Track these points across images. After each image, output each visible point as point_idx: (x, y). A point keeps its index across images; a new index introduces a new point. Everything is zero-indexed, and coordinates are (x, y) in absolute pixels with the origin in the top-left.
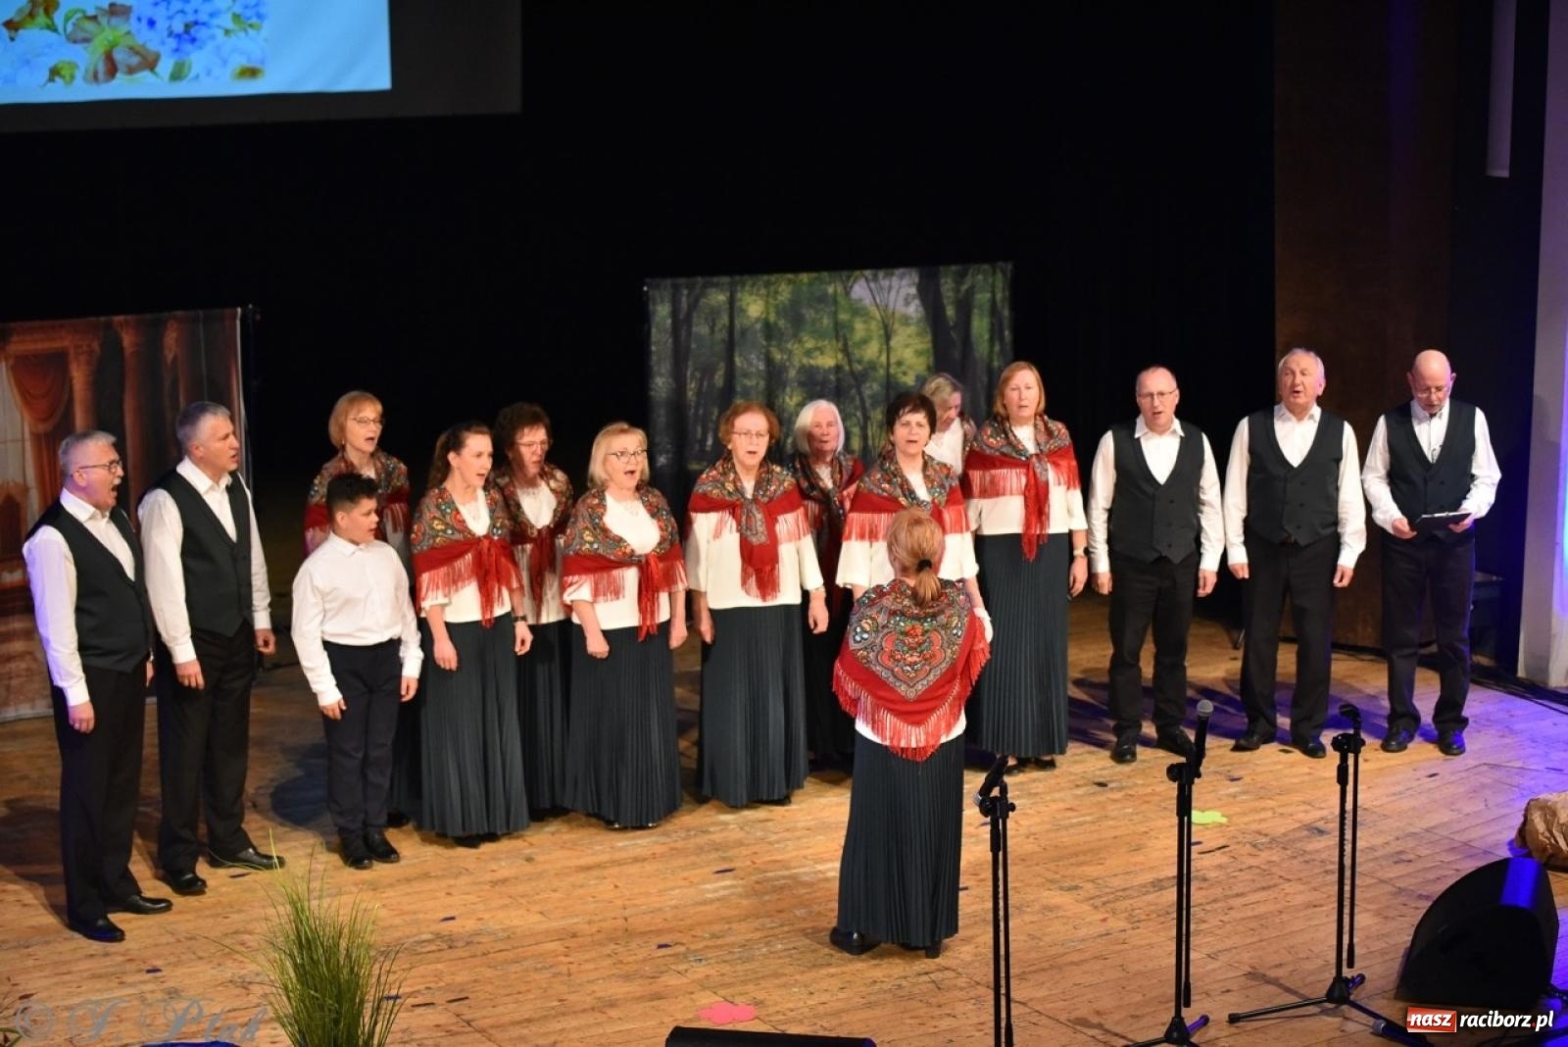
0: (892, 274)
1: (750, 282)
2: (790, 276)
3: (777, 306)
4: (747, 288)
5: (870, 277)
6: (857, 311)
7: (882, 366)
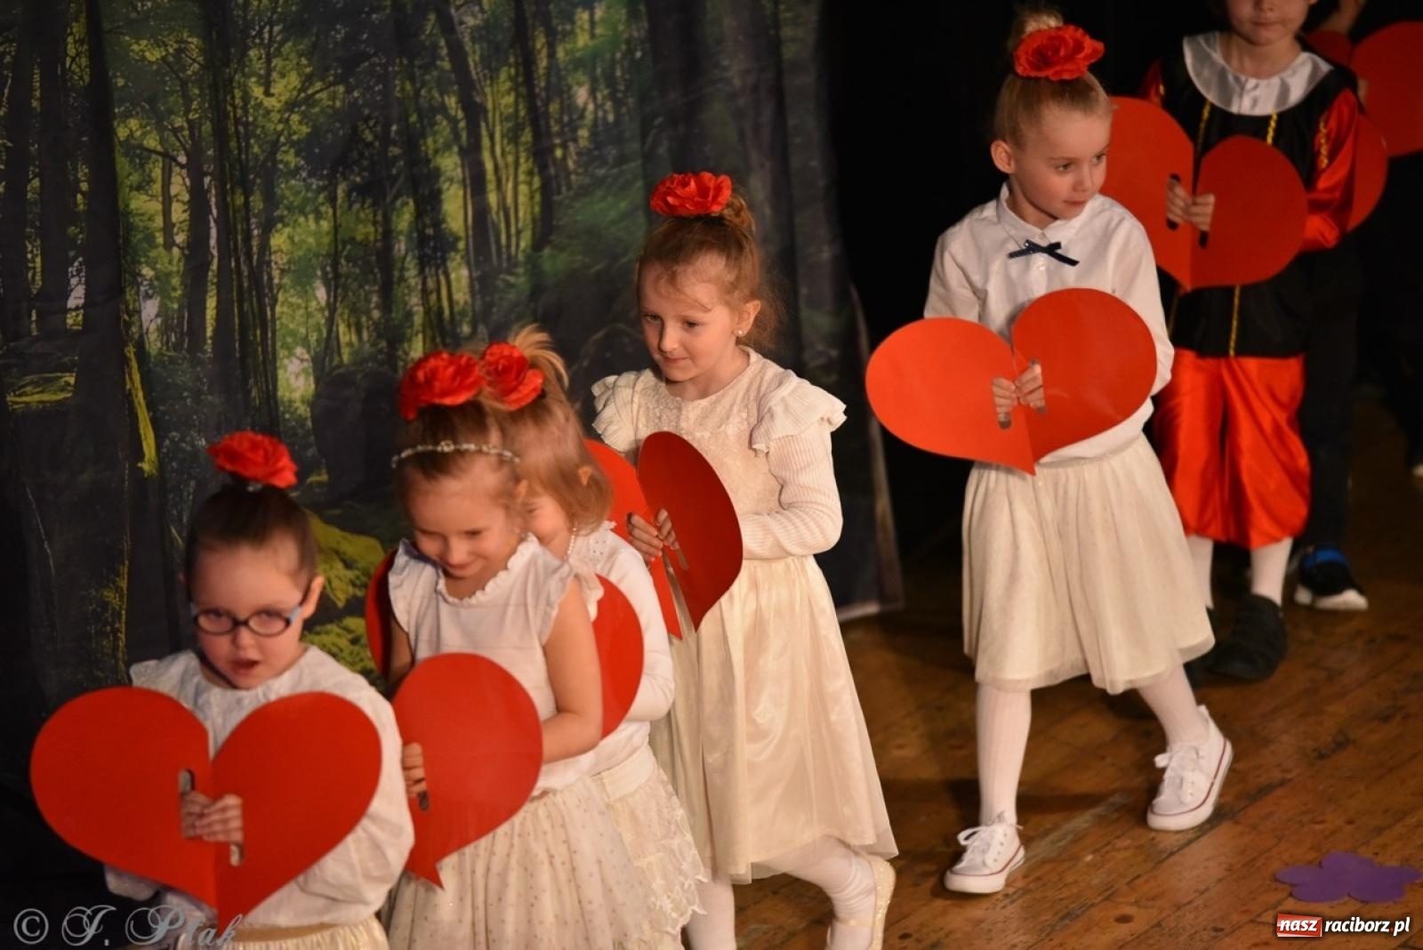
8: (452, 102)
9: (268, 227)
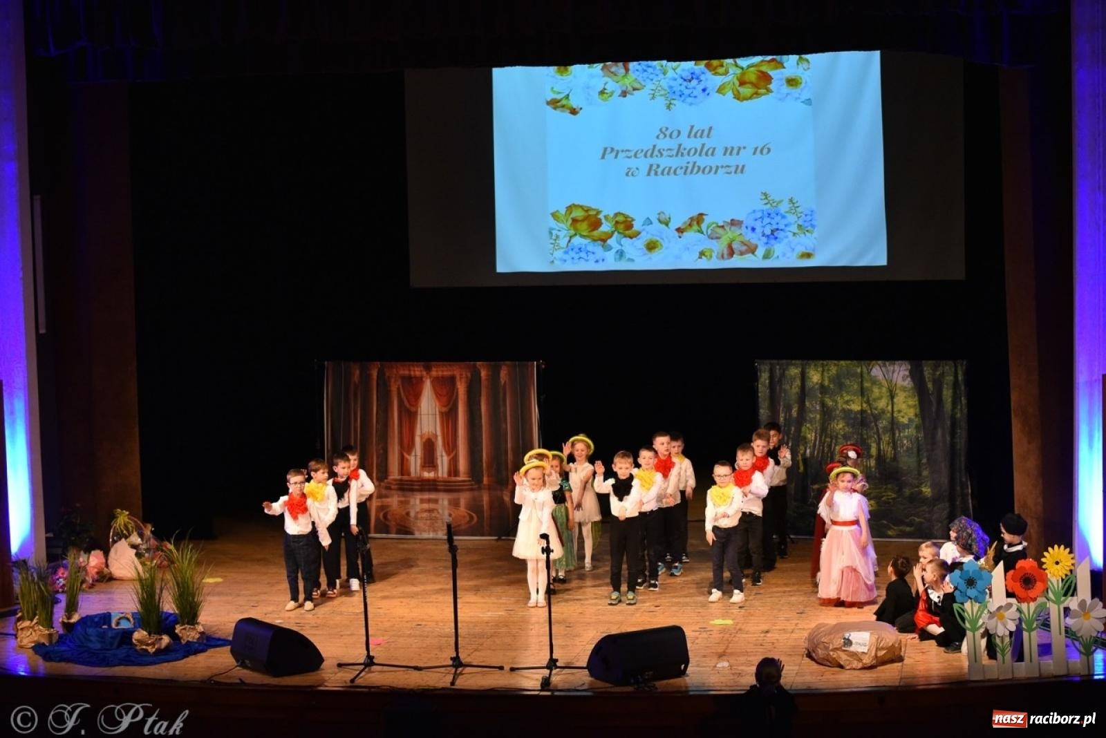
0: (894, 364)
1: (813, 364)
2: (836, 362)
3: (829, 377)
4: (812, 367)
5: (882, 365)
6: (874, 382)
7: (888, 412)
8: (876, 436)
9: (835, 445)
